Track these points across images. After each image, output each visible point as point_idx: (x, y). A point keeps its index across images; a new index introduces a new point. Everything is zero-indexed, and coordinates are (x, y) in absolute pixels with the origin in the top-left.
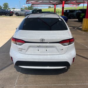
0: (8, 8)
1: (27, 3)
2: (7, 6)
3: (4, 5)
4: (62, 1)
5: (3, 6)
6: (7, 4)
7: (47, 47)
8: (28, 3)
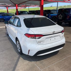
4: (15, 4)
7: (55, 36)
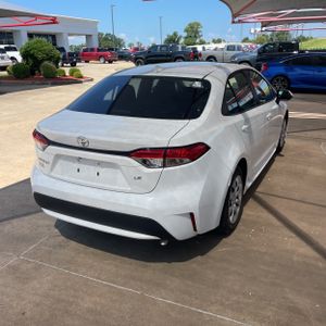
0: (198, 41)
1: (233, 22)
2: (197, 32)
3: (186, 31)
5: (185, 34)
6: (198, 24)
8: (240, 21)
